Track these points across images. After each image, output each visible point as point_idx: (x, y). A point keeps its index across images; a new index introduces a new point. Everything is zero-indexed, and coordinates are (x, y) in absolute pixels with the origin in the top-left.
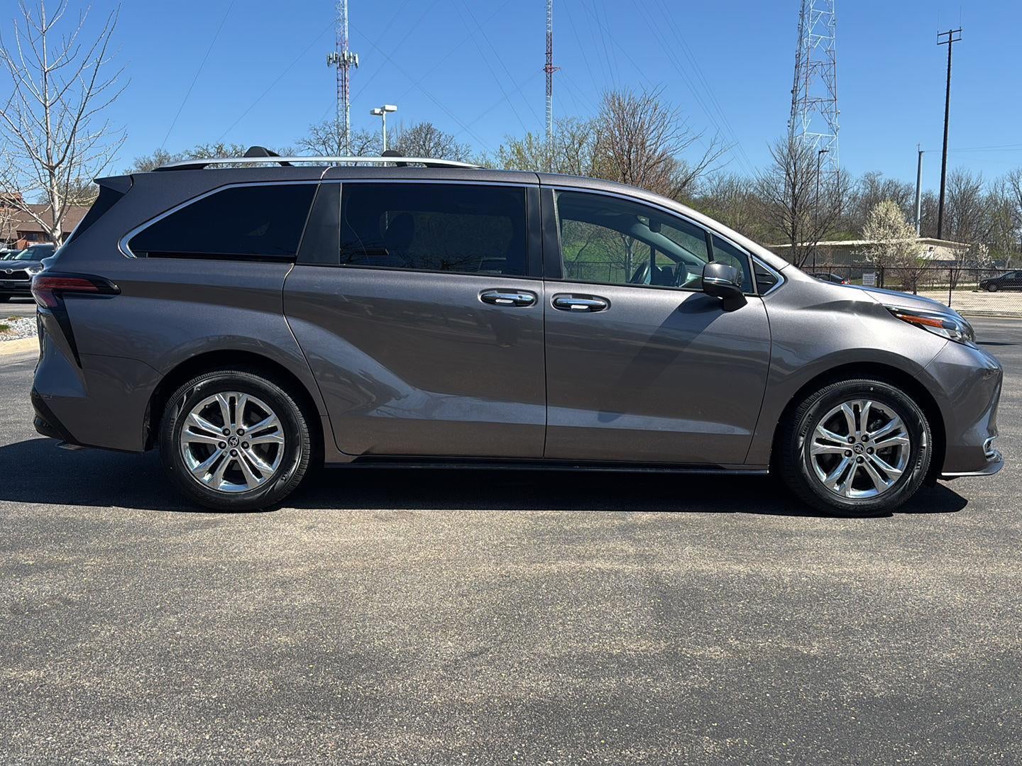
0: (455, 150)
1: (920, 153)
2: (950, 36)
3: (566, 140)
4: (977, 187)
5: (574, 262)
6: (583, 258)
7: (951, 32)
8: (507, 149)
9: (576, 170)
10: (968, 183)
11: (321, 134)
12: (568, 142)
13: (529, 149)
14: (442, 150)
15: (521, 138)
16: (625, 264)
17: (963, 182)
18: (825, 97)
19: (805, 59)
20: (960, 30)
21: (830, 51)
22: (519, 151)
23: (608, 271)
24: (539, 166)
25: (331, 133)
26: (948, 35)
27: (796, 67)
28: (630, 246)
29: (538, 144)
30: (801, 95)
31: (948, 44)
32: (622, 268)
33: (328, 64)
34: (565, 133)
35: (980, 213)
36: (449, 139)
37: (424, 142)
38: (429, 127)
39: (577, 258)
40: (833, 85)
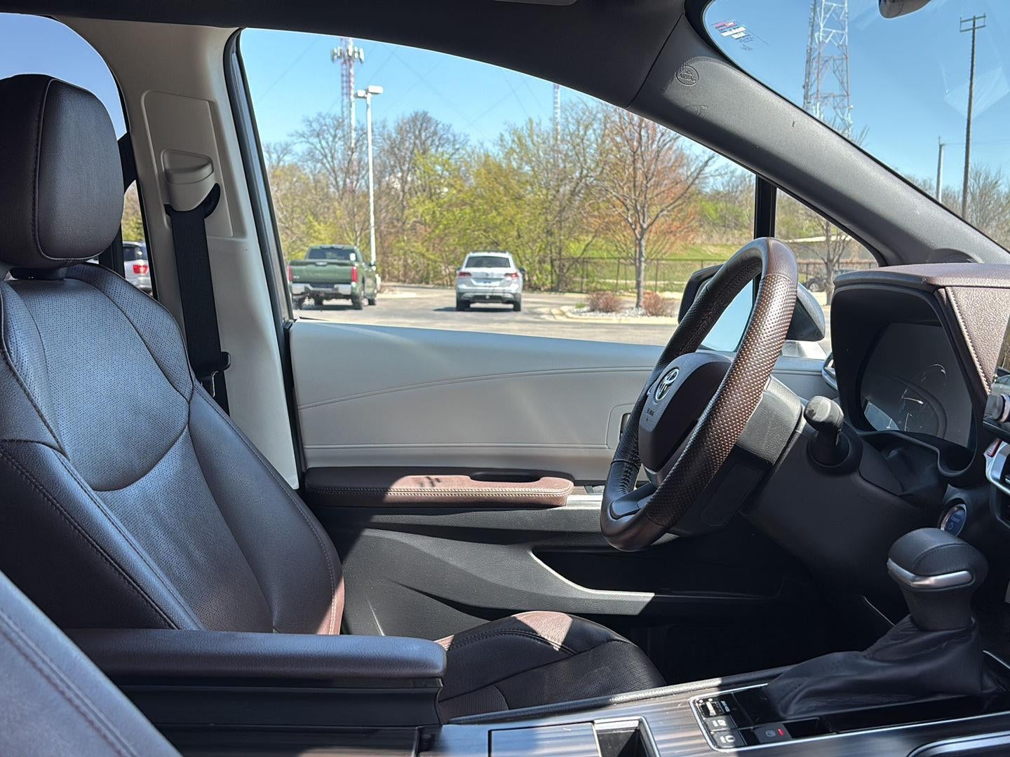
0: (452, 139)
1: (941, 146)
2: (974, 23)
3: (570, 126)
4: (996, 183)
5: (579, 258)
6: (589, 254)
7: (974, 19)
8: (507, 137)
9: (582, 159)
10: (987, 178)
11: (315, 126)
12: (572, 128)
13: (530, 136)
14: (439, 139)
15: (521, 123)
16: (635, 259)
17: (982, 177)
18: (837, 92)
19: (816, 53)
20: (984, 17)
21: (842, 46)
22: (519, 139)
23: (616, 268)
24: (541, 154)
25: (325, 125)
26: (972, 22)
27: (807, 62)
28: (641, 239)
29: (540, 130)
30: (813, 90)
31: (972, 31)
32: (632, 264)
33: (333, 60)
34: (570, 119)
35: (1000, 209)
36: (447, 128)
37: (420, 131)
38: (425, 114)
39: (583, 254)
40: (845, 80)
